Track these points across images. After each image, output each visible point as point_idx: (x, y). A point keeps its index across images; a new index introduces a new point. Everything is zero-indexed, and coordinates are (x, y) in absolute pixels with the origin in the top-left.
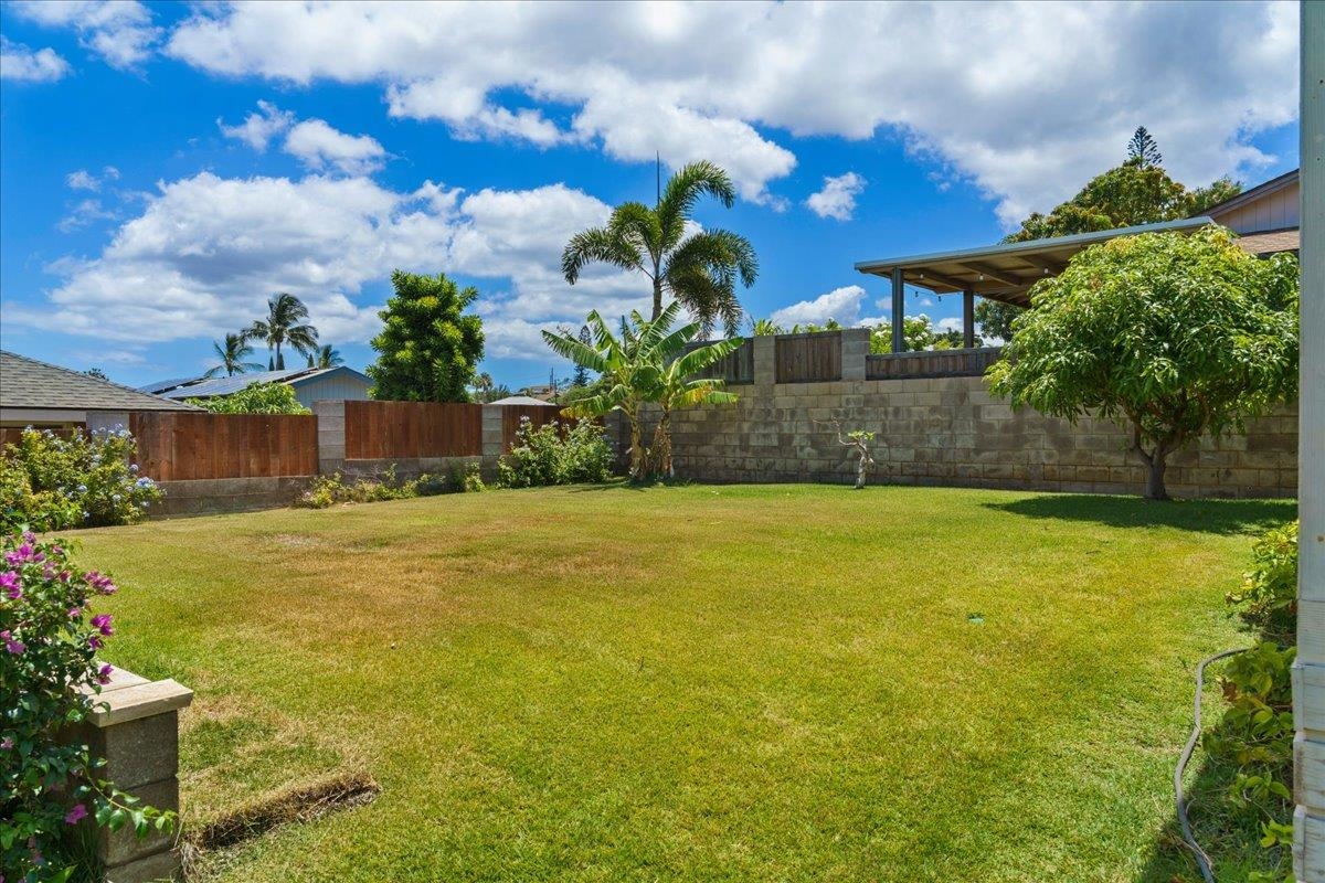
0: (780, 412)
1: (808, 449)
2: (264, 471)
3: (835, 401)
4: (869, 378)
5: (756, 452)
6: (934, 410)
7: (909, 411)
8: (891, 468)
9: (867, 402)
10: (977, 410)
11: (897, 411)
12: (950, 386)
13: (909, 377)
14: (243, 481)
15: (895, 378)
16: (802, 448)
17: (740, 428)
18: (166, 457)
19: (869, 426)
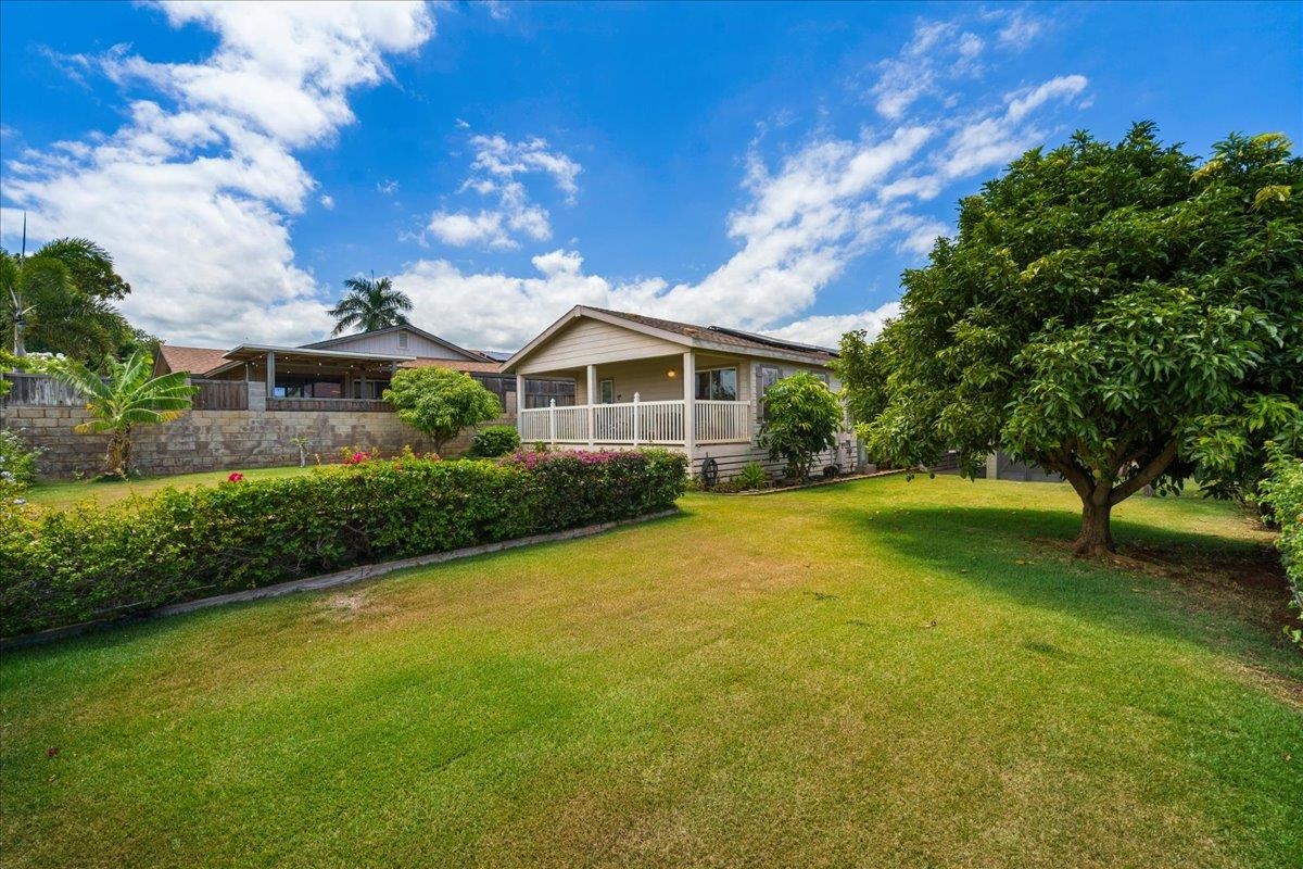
0: (197, 429)
1: (223, 451)
3: (243, 422)
4: (268, 410)
5: (174, 454)
6: (309, 427)
7: (295, 429)
8: (283, 458)
9: (267, 423)
10: (333, 428)
11: (287, 428)
12: (318, 416)
13: (294, 410)
15: (284, 410)
16: (217, 450)
17: (158, 439)
19: (268, 436)
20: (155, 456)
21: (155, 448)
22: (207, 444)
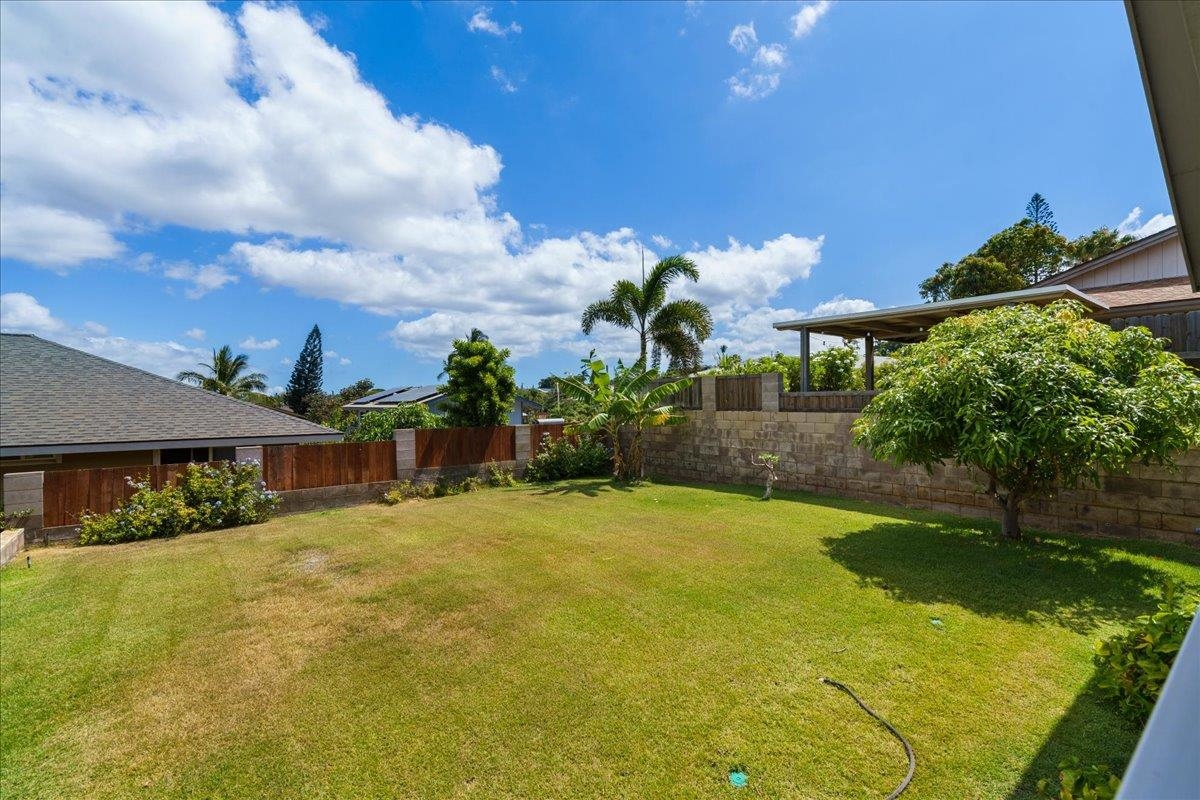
0: (720, 431)
1: (739, 460)
2: (358, 480)
3: (757, 426)
4: (780, 410)
6: (829, 437)
7: (811, 437)
8: (798, 478)
9: (781, 427)
11: (802, 436)
12: (842, 419)
13: (811, 411)
14: (343, 487)
15: (801, 410)
17: (693, 441)
18: (288, 476)
20: (692, 458)
21: (691, 451)
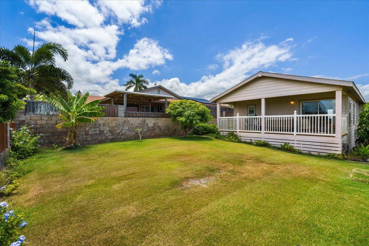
0: (100, 124)
1: (109, 134)
3: (116, 122)
4: (125, 117)
5: (91, 135)
6: (139, 124)
7: (134, 124)
8: (130, 136)
9: (125, 122)
10: (147, 124)
11: (132, 124)
12: (142, 119)
13: (134, 117)
15: (131, 117)
16: (107, 133)
19: (125, 127)
20: (84, 136)
21: (84, 133)
22: (103, 131)
